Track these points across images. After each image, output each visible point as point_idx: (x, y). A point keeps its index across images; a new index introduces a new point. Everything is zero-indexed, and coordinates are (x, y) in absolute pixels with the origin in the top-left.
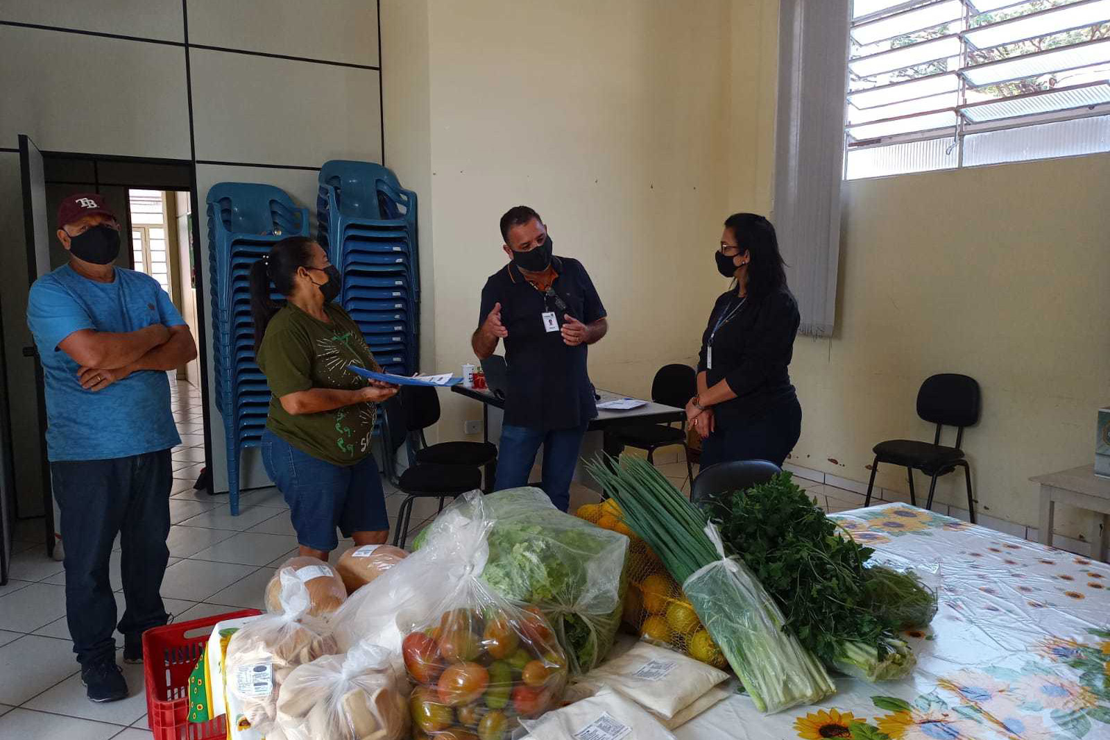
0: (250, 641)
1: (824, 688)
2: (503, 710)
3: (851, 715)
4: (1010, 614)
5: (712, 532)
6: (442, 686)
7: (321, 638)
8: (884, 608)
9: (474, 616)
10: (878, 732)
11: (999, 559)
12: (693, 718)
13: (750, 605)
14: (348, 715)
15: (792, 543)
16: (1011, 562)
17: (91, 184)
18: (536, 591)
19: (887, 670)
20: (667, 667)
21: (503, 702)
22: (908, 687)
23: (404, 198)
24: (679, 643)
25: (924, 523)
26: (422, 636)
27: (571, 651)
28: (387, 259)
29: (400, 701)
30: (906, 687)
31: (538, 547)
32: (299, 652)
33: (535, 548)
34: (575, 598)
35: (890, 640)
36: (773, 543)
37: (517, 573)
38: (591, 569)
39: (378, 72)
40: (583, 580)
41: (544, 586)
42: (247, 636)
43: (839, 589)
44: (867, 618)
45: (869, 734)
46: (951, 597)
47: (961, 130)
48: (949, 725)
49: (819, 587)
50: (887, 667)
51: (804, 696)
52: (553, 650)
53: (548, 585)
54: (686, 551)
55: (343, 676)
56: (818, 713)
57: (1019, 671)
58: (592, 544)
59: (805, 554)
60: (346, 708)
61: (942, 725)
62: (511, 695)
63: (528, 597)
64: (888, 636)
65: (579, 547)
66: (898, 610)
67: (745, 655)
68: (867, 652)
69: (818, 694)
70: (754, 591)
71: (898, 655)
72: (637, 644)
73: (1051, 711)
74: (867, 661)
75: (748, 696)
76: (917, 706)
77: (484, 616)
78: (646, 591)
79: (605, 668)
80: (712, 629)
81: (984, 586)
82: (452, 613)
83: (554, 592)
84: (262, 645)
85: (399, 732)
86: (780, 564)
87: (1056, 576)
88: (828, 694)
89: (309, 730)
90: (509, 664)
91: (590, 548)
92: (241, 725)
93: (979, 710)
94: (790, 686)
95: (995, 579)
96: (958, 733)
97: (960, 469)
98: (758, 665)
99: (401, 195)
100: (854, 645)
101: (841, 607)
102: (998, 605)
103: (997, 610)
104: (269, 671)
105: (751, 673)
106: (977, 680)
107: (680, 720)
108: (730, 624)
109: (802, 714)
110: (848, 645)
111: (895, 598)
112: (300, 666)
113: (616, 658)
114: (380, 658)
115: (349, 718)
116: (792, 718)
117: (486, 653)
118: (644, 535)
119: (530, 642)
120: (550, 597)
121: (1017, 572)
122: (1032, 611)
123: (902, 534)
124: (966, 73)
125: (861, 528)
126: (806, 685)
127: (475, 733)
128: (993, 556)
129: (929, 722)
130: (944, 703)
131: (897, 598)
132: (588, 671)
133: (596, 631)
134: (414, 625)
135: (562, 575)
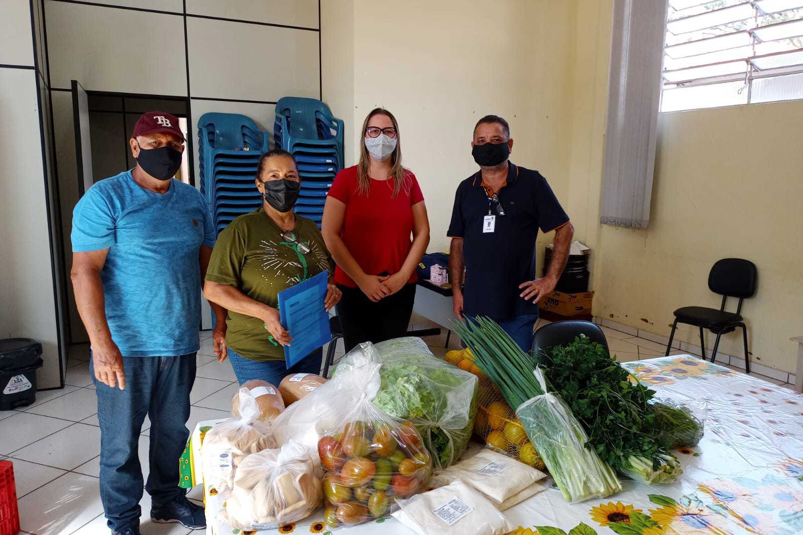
0: (218, 436)
1: (614, 487)
2: (385, 491)
3: (632, 506)
4: (759, 440)
5: (539, 374)
6: (344, 473)
7: (265, 436)
8: (662, 433)
9: (366, 427)
10: (650, 519)
11: (757, 399)
12: (520, 503)
13: (562, 426)
14: (280, 489)
15: (596, 385)
16: (764, 402)
17: (120, 112)
18: (412, 411)
19: (660, 477)
20: (502, 467)
21: (385, 486)
22: (676, 489)
23: (335, 124)
24: (512, 451)
25: (702, 370)
26: (331, 439)
27: (435, 453)
28: (322, 169)
29: (315, 481)
30: (673, 488)
31: (414, 380)
32: (250, 446)
33: (412, 381)
34: (439, 417)
35: (663, 456)
36: (583, 384)
37: (399, 398)
38: (451, 397)
39: (318, 32)
40: (444, 405)
41: (417, 408)
42: (216, 434)
43: (627, 419)
44: (647, 440)
45: (643, 520)
46: (716, 426)
47: (751, 76)
48: (704, 518)
49: (611, 417)
50: (659, 475)
51: (598, 492)
52: (421, 452)
53: (420, 407)
54: (519, 387)
55: (278, 464)
56: (608, 504)
57: (760, 481)
58: (452, 380)
59: (604, 394)
60: (279, 485)
61: (697, 517)
62: (391, 481)
63: (406, 414)
64: (662, 453)
65: (442, 382)
66: (673, 435)
67: (558, 461)
68: (646, 464)
69: (609, 491)
70: (566, 417)
71: (668, 467)
72: (483, 450)
73: (779, 511)
74: (645, 470)
75: (559, 490)
76: (681, 503)
77: (374, 427)
78: (490, 413)
79: (459, 465)
80: (535, 442)
81: (741, 419)
82: (351, 424)
83: (425, 412)
84: (225, 440)
85: (314, 503)
86: (586, 400)
87: (797, 413)
88: (616, 491)
89: (254, 498)
90: (390, 461)
91: (450, 384)
92: (211, 492)
93: (726, 509)
94: (588, 485)
95: (750, 414)
96: (708, 523)
97: (739, 329)
98: (567, 469)
99: (333, 122)
100: (637, 458)
101: (628, 432)
102: (750, 433)
103: (748, 436)
104: (230, 458)
105: (561, 474)
106: (728, 487)
107: (508, 505)
108: (548, 439)
109: (597, 504)
110: (633, 458)
111: (670, 426)
112: (251, 455)
113: (467, 459)
114: (302, 452)
115: (281, 492)
116: (589, 507)
117: (374, 452)
118: (490, 375)
119: (405, 446)
120: (421, 415)
121: (768, 410)
122: (777, 439)
123: (686, 378)
124: (755, 32)
125: (655, 373)
126: (600, 485)
127: (366, 506)
128: (752, 396)
129: (688, 514)
130: (701, 502)
131: (672, 426)
132: (446, 467)
133: (454, 440)
134: (326, 431)
135: (430, 400)
